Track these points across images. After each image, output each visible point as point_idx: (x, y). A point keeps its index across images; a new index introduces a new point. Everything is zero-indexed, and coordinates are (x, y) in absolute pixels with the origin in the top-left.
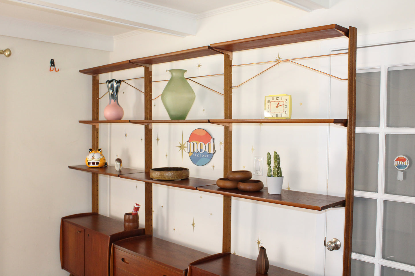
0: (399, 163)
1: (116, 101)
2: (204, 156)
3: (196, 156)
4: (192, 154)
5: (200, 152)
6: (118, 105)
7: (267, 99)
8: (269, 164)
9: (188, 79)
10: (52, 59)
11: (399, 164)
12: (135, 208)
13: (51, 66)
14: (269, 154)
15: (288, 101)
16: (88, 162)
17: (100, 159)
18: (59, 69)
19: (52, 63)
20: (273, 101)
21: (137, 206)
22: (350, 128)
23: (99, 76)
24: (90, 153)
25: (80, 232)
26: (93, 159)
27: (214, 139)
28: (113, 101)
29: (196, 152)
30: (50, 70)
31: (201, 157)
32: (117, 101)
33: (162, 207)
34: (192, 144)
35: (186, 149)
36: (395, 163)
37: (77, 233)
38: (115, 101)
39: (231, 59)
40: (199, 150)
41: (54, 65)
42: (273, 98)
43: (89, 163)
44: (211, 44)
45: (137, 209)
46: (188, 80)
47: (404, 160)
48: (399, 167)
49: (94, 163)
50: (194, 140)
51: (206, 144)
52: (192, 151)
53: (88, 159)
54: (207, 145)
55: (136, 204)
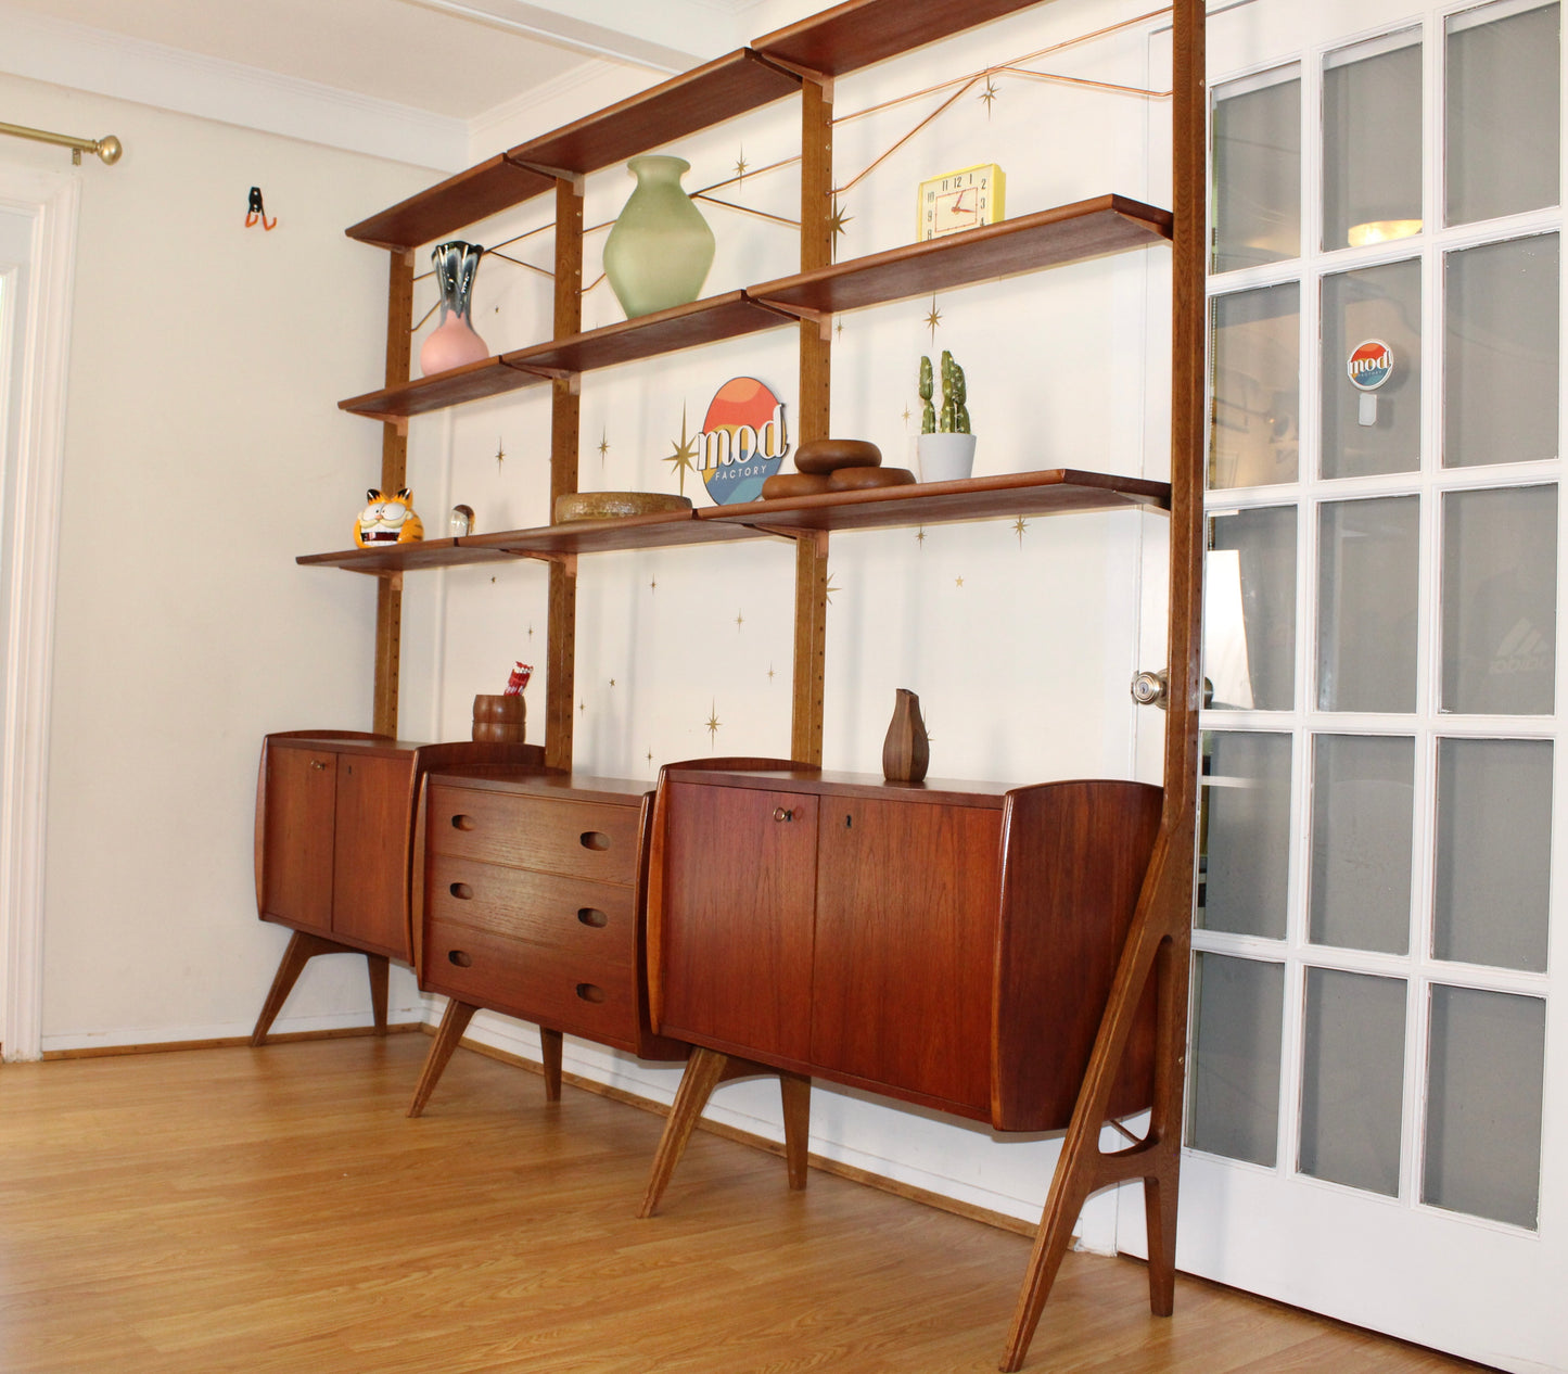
0: (1363, 365)
1: (463, 315)
2: (752, 471)
3: (725, 476)
4: (715, 475)
5: (738, 460)
6: (468, 330)
7: (928, 190)
8: (927, 396)
9: (695, 195)
10: (256, 186)
11: (1362, 370)
12: (514, 674)
13: (252, 209)
14: (926, 361)
15: (991, 181)
16: (363, 531)
17: (401, 521)
18: (275, 220)
19: (256, 200)
20: (946, 192)
21: (519, 671)
22: (1185, 242)
23: (414, 254)
24: (370, 504)
25: (323, 766)
26: (379, 520)
27: (783, 406)
28: (451, 314)
29: (727, 463)
30: (248, 224)
31: (744, 477)
32: (468, 318)
33: (612, 683)
34: (714, 437)
35: (692, 460)
36: (1352, 368)
37: (314, 767)
38: (459, 316)
39: (829, 99)
40: (736, 455)
41: (260, 208)
42: (945, 185)
43: (365, 537)
44: (753, 42)
45: (520, 679)
46: (696, 202)
47: (1377, 352)
48: (1363, 378)
49: (381, 536)
50: (721, 423)
51: (759, 428)
52: (713, 463)
53: (362, 523)
54: (762, 432)
55: (520, 665)
